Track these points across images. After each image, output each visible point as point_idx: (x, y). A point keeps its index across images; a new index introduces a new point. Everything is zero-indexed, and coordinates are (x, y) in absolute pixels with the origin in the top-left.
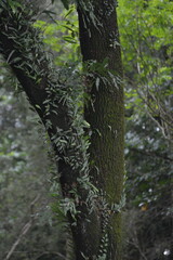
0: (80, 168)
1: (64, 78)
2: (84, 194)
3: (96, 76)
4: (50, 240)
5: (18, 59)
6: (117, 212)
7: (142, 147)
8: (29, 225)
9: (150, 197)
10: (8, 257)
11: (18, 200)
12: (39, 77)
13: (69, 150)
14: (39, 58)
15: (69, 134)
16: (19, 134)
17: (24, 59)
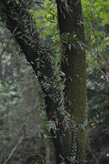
0: (59, 101)
1: (48, 44)
2: (61, 118)
3: (69, 43)
4: (36, 147)
5: (19, 33)
6: (82, 130)
7: (93, 88)
8: (22, 138)
9: (98, 119)
10: (9, 157)
11: (15, 122)
12: (32, 44)
13: (51, 90)
14: (33, 32)
15: (52, 80)
16: (15, 80)
17: (23, 33)
